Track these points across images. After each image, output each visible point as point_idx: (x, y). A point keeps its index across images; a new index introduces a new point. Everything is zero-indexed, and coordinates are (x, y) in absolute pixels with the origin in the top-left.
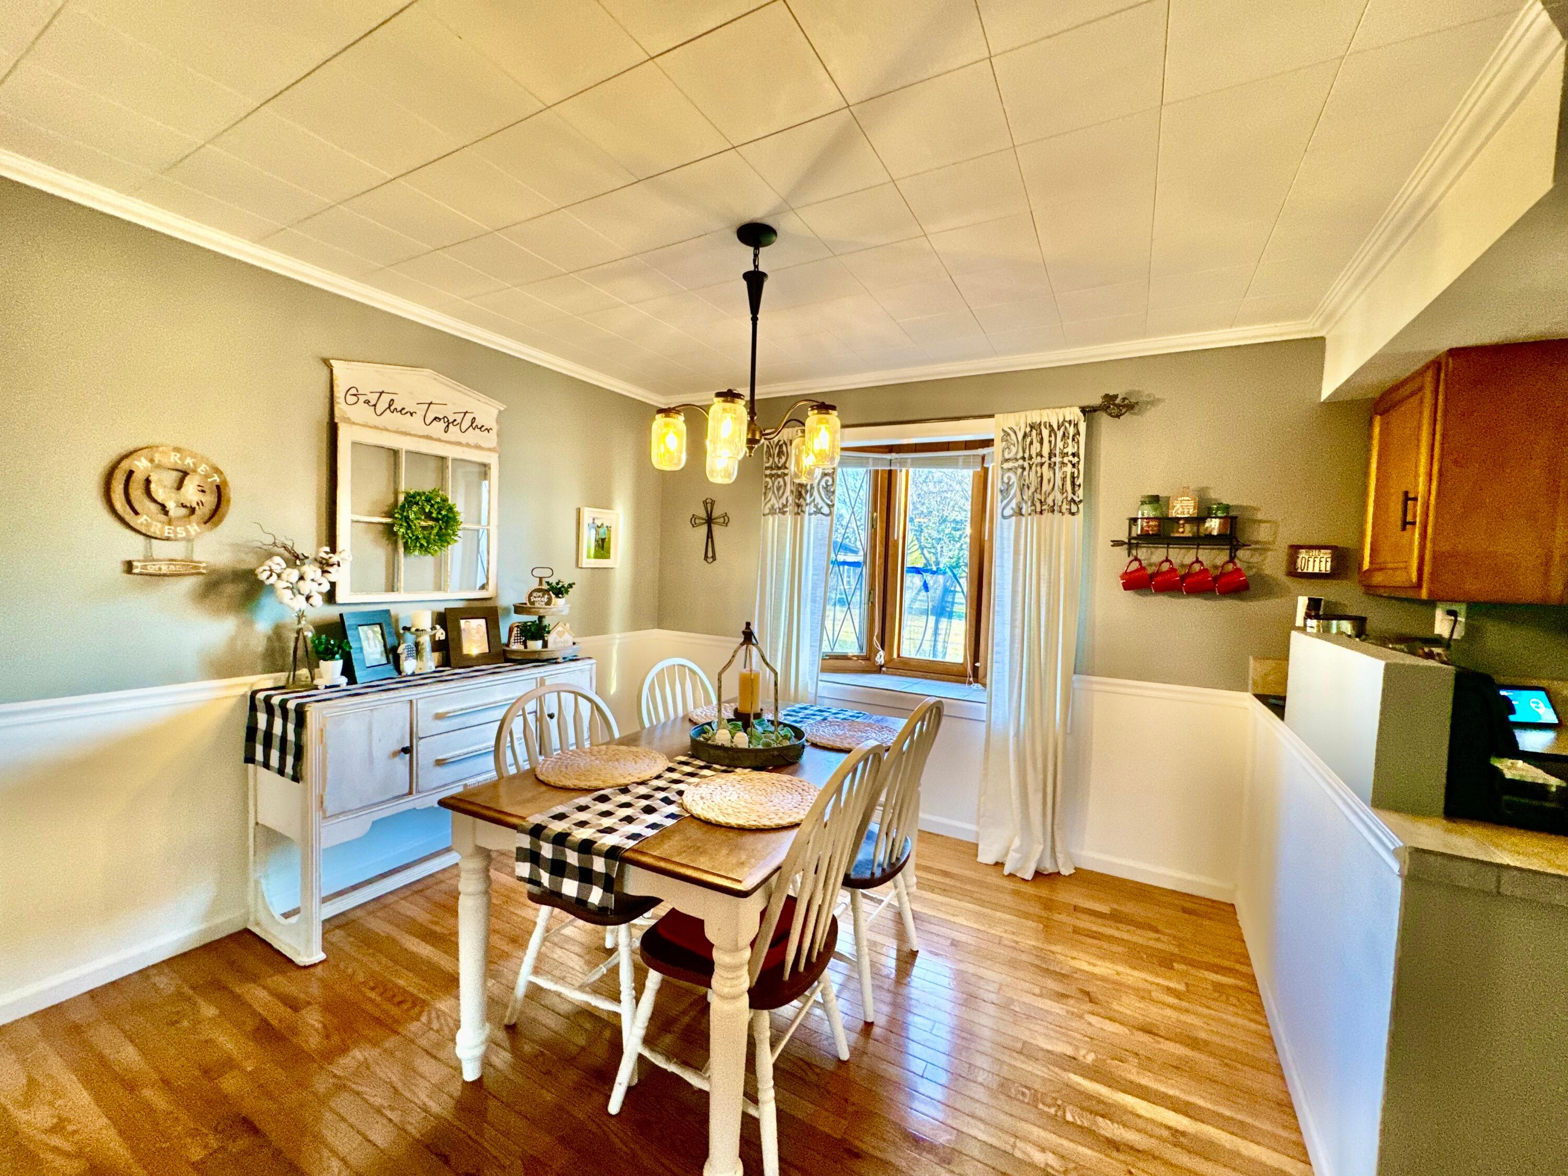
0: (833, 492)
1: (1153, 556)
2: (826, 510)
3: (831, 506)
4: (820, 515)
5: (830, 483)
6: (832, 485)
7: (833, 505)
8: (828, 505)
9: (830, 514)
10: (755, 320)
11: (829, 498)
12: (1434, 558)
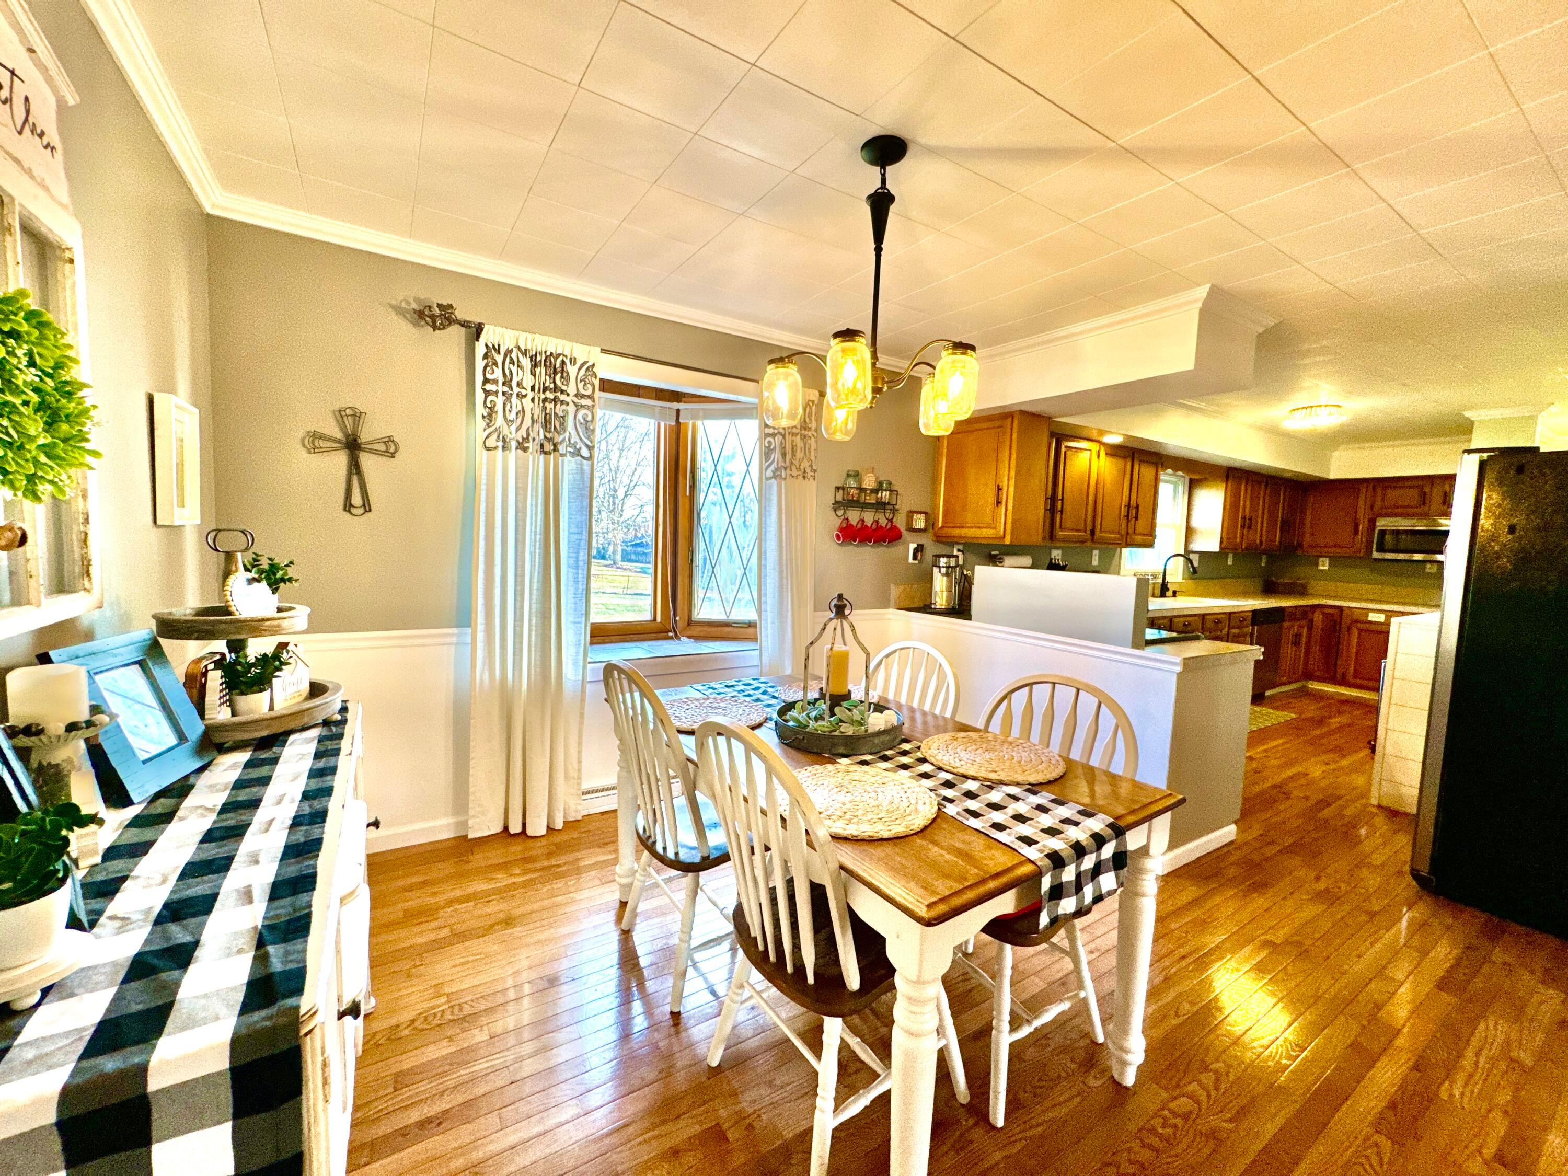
0: (593, 431)
1: (854, 516)
2: (585, 452)
3: (590, 448)
4: (579, 458)
5: (589, 418)
6: (592, 421)
7: (593, 447)
8: (587, 446)
9: (590, 458)
10: (878, 251)
11: (588, 438)
12: (1013, 523)
